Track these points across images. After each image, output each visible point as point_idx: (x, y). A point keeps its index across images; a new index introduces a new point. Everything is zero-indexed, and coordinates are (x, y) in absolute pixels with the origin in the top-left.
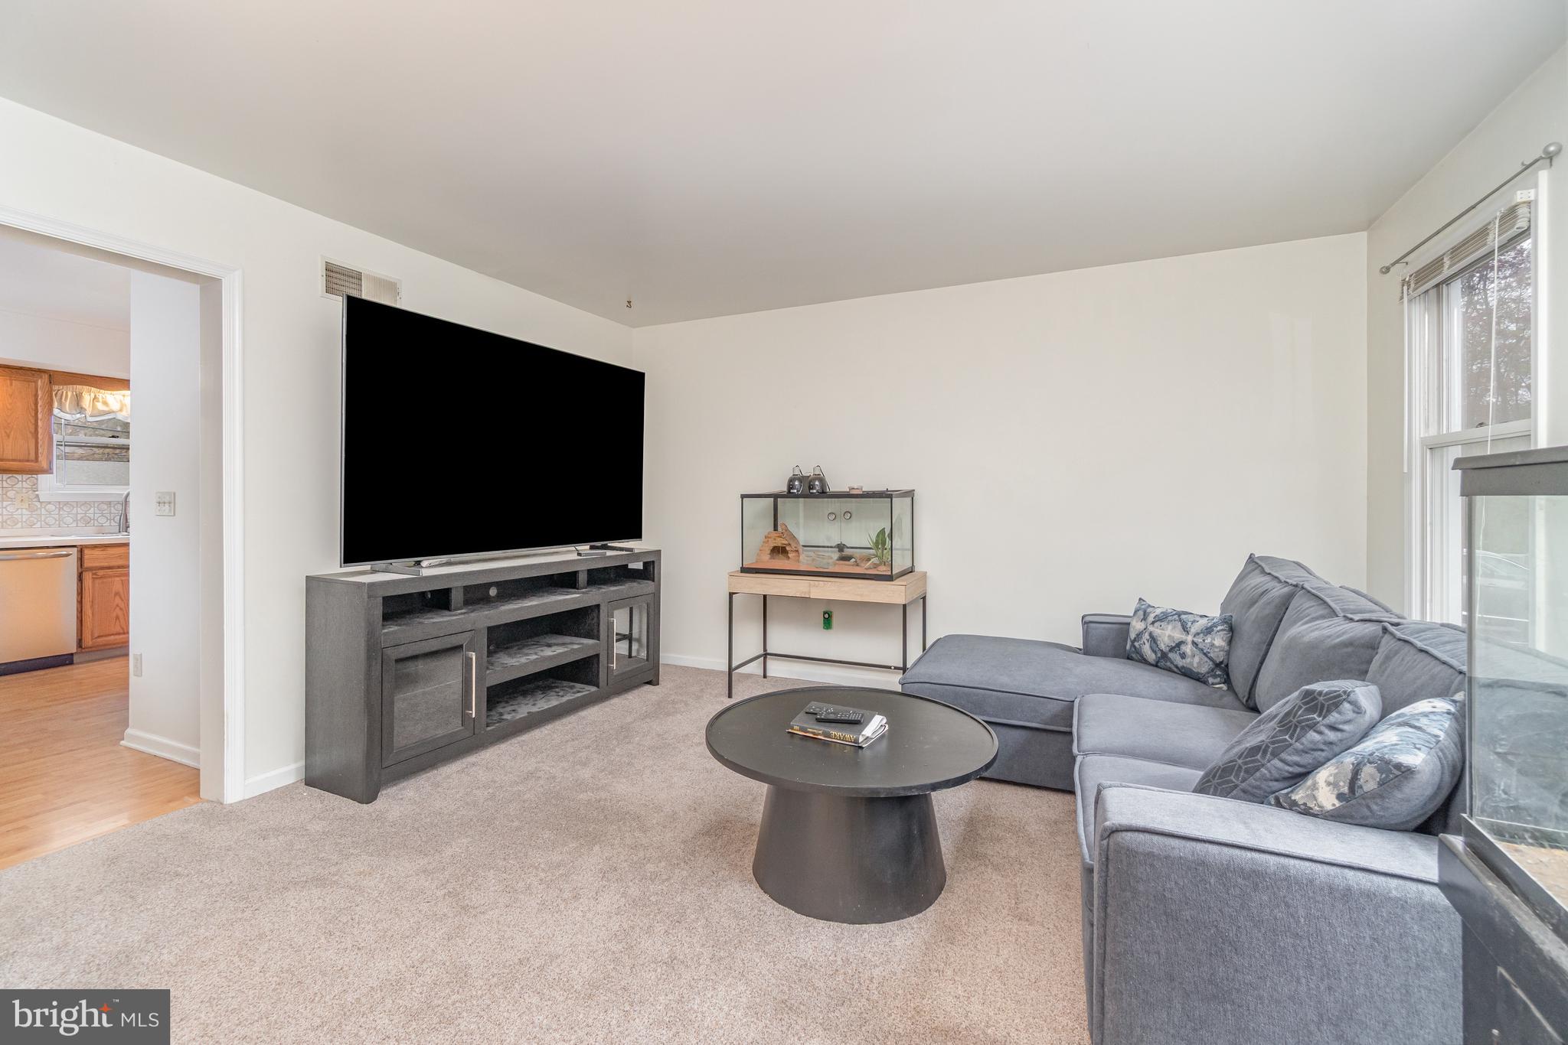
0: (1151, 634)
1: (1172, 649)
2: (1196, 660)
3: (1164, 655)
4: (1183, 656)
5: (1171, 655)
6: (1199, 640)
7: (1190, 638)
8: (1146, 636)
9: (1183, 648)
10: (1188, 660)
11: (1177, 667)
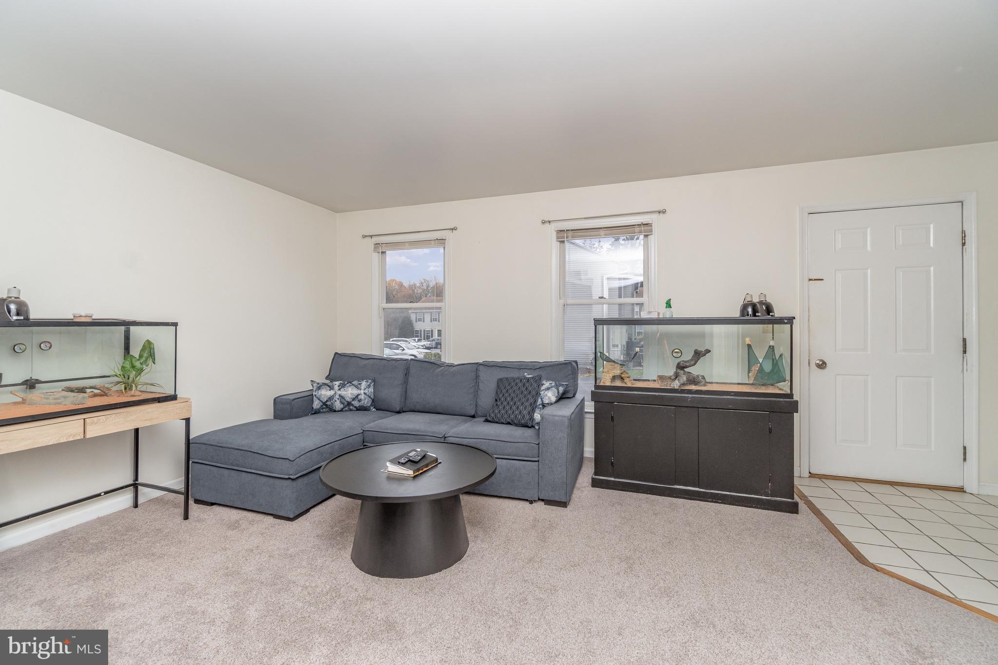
0: (340, 396)
1: (354, 399)
2: (366, 401)
3: (349, 404)
4: (360, 401)
5: (353, 402)
6: (366, 391)
7: (362, 392)
8: (337, 396)
9: (360, 397)
10: (362, 402)
11: (355, 407)
